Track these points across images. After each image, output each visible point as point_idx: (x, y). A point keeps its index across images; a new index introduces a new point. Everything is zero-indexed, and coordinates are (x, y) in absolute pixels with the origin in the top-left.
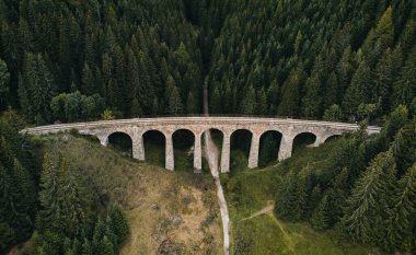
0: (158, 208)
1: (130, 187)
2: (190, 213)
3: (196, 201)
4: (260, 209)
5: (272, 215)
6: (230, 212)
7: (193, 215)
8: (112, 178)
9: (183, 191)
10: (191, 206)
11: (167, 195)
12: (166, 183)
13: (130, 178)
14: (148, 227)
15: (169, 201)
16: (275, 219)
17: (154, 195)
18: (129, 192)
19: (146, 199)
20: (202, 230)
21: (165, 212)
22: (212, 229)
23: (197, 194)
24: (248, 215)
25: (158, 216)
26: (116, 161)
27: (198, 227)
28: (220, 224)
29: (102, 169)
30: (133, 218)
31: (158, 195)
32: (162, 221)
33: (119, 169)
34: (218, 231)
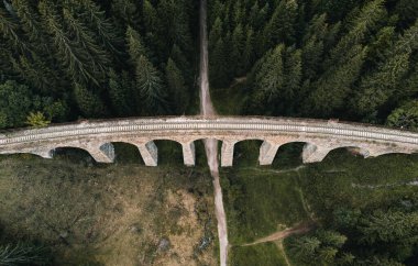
0: (139, 231)
1: (99, 209)
2: (180, 233)
3: (188, 214)
4: (267, 233)
5: (281, 246)
6: (229, 231)
7: (183, 236)
8: (71, 208)
9: (171, 198)
10: (181, 222)
11: (150, 207)
12: (148, 189)
13: (98, 197)
14: (128, 260)
15: (153, 216)
16: (284, 254)
17: (132, 211)
18: (99, 218)
19: (123, 219)
20: (195, 258)
21: (149, 234)
22: (206, 258)
23: (189, 201)
24: (252, 240)
25: (140, 240)
26: (72, 179)
27: (189, 253)
28: (217, 249)
29: (54, 199)
30: (109, 252)
31: (139, 211)
32: (146, 247)
33: (79, 190)
34: (214, 261)
